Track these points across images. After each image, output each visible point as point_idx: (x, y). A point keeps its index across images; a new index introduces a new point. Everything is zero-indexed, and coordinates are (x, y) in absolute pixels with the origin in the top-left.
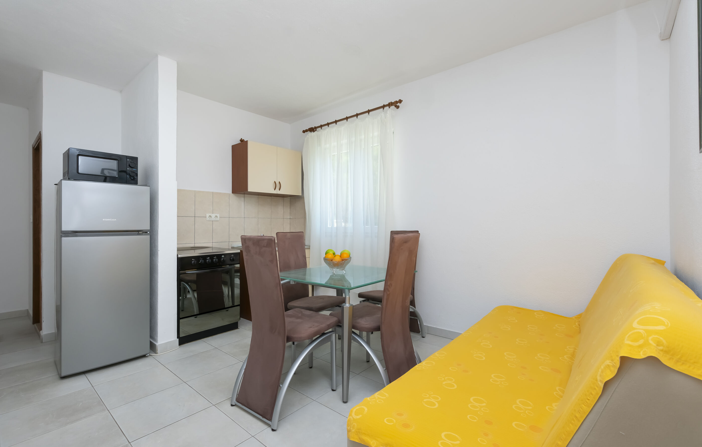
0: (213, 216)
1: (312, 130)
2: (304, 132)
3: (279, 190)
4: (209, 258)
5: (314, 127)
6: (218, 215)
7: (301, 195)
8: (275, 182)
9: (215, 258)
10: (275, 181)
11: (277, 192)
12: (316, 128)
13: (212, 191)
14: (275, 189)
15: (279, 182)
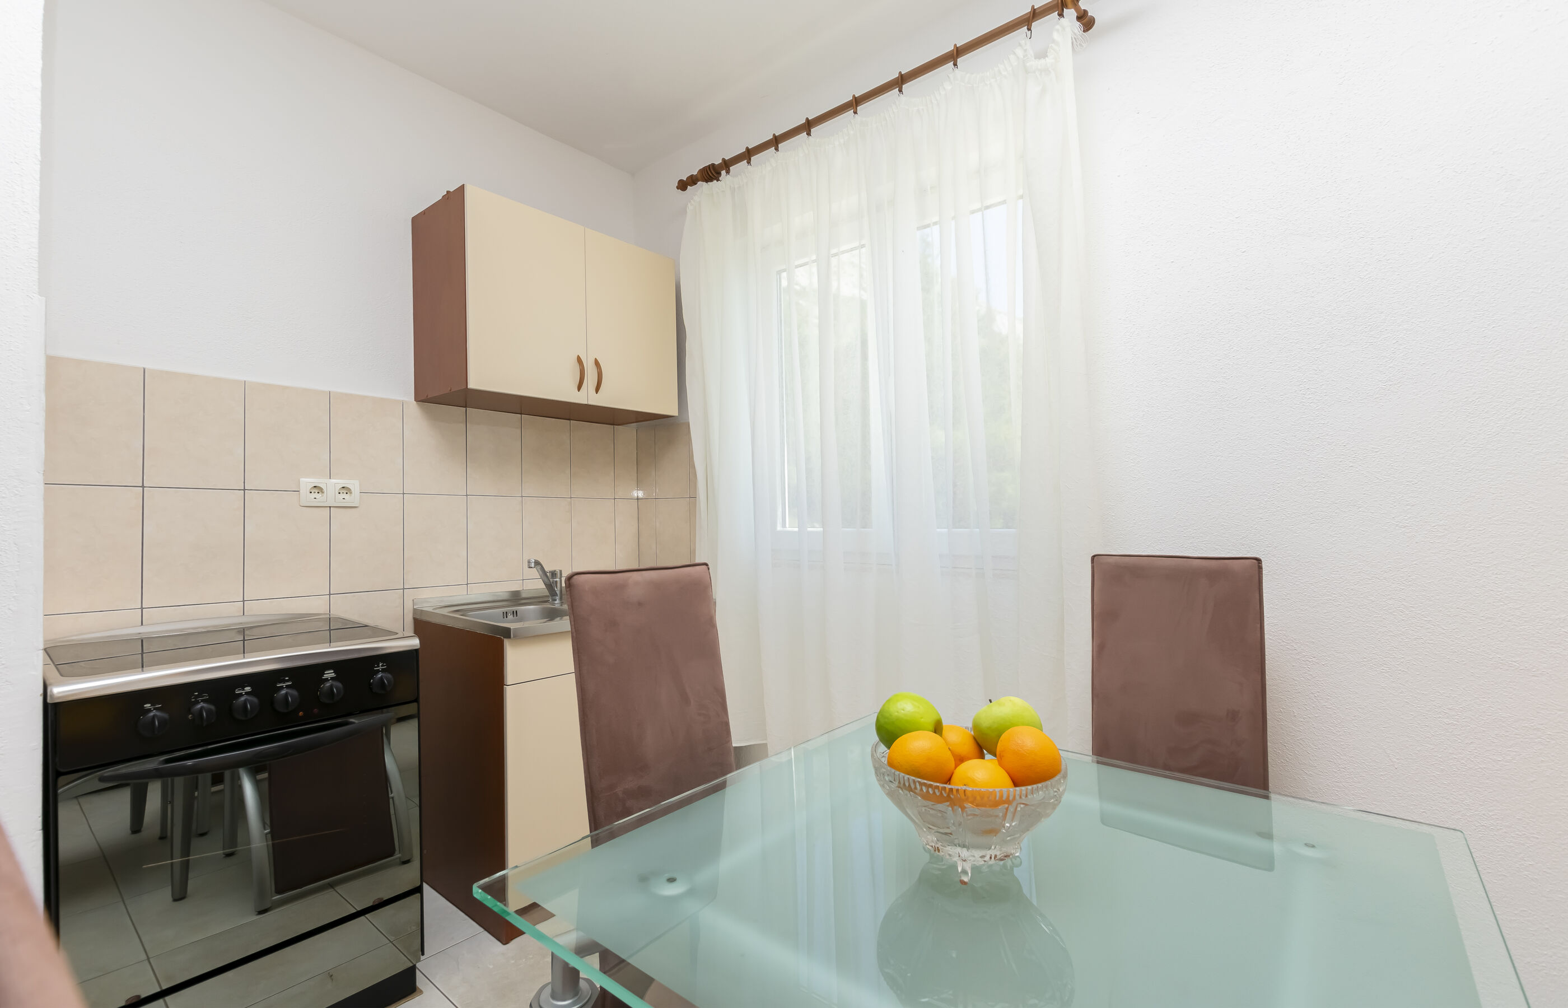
0: (332, 485)
1: (711, 174)
2: (683, 186)
3: (597, 390)
4: (248, 689)
5: (718, 161)
6: (354, 485)
7: (677, 415)
8: (579, 360)
9: (284, 685)
10: (578, 356)
11: (587, 397)
12: (727, 165)
13: (327, 389)
14: (579, 388)
15: (597, 363)
